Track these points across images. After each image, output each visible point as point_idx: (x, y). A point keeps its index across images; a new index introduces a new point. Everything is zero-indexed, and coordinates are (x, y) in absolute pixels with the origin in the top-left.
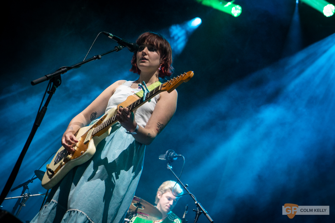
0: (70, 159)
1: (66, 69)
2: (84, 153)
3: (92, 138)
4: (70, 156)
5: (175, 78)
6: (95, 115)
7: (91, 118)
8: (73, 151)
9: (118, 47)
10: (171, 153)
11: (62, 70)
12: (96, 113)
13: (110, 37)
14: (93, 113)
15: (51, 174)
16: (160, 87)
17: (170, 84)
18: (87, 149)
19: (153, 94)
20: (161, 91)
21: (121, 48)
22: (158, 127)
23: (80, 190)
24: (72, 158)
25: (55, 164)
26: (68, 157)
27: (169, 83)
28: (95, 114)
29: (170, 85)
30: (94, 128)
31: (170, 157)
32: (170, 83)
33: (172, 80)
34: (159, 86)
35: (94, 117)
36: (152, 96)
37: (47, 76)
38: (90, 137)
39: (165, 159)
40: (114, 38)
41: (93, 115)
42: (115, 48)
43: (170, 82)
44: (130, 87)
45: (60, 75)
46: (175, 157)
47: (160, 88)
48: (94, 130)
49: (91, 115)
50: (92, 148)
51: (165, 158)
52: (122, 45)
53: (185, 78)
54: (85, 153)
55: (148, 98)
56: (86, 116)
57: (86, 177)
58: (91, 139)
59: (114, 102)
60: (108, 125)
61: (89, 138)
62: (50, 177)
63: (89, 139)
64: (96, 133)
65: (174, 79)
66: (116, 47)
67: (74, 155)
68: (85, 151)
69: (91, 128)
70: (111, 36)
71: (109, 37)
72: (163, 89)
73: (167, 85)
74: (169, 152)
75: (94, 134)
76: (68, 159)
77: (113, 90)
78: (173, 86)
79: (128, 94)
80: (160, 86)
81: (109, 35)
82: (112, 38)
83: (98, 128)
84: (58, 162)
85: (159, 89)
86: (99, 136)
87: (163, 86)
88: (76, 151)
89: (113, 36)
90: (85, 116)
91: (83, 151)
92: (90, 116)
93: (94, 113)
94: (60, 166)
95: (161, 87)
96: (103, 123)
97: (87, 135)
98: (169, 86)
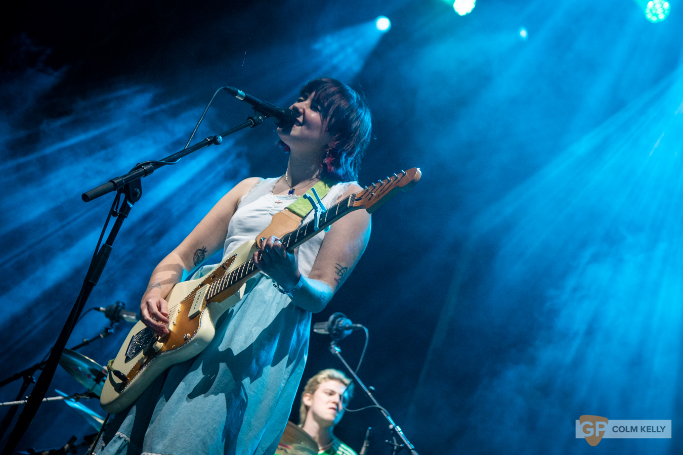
0: (160, 351)
1: (151, 165)
2: (192, 337)
3: (207, 306)
4: (160, 345)
5: (381, 182)
6: (203, 253)
7: (195, 260)
8: (166, 333)
9: (255, 118)
10: (339, 321)
11: (143, 168)
12: (205, 248)
13: (240, 98)
14: (199, 250)
15: (121, 381)
16: (350, 200)
17: (372, 195)
18: (197, 330)
19: (336, 216)
20: (353, 209)
21: (261, 120)
22: (338, 274)
23: (177, 413)
24: (165, 348)
25: (128, 359)
26: (157, 347)
27: (368, 193)
28: (203, 251)
29: (370, 196)
30: (208, 286)
31: (337, 329)
32: (371, 192)
33: (374, 186)
34: (348, 199)
35: (201, 259)
36: (333, 218)
37: (113, 182)
38: (202, 303)
39: (327, 333)
40: (247, 99)
41: (199, 255)
42: (248, 119)
43: (370, 190)
44: (271, 191)
45: (140, 179)
46: (348, 329)
47: (349, 202)
48: (209, 290)
49: (195, 254)
50: (207, 327)
51: (326, 329)
52: (263, 114)
53: (404, 182)
54: (194, 338)
55: (325, 224)
56: (185, 257)
57: (189, 385)
58: (203, 308)
59: (242, 227)
60: (239, 279)
61: (198, 305)
62: (118, 388)
63: (200, 309)
64: (214, 296)
65: (379, 183)
66: (250, 118)
67: (168, 343)
68: (193, 334)
69: (202, 285)
70: (241, 96)
71: (236, 97)
72: (355, 204)
73: (365, 196)
74: (335, 318)
75: (210, 298)
76: (156, 351)
77: (236, 200)
78: (377, 199)
79: (269, 207)
80: (350, 198)
81: (237, 94)
82: (242, 99)
83: (218, 284)
84: (133, 357)
85: (348, 205)
86: (219, 303)
87: (356, 198)
88: (171, 334)
89: (244, 94)
90: (182, 258)
91: (188, 334)
92: (192, 256)
93: (201, 250)
94: (139, 366)
95: (352, 201)
96: (229, 275)
97: (193, 300)
98: (370, 199)
